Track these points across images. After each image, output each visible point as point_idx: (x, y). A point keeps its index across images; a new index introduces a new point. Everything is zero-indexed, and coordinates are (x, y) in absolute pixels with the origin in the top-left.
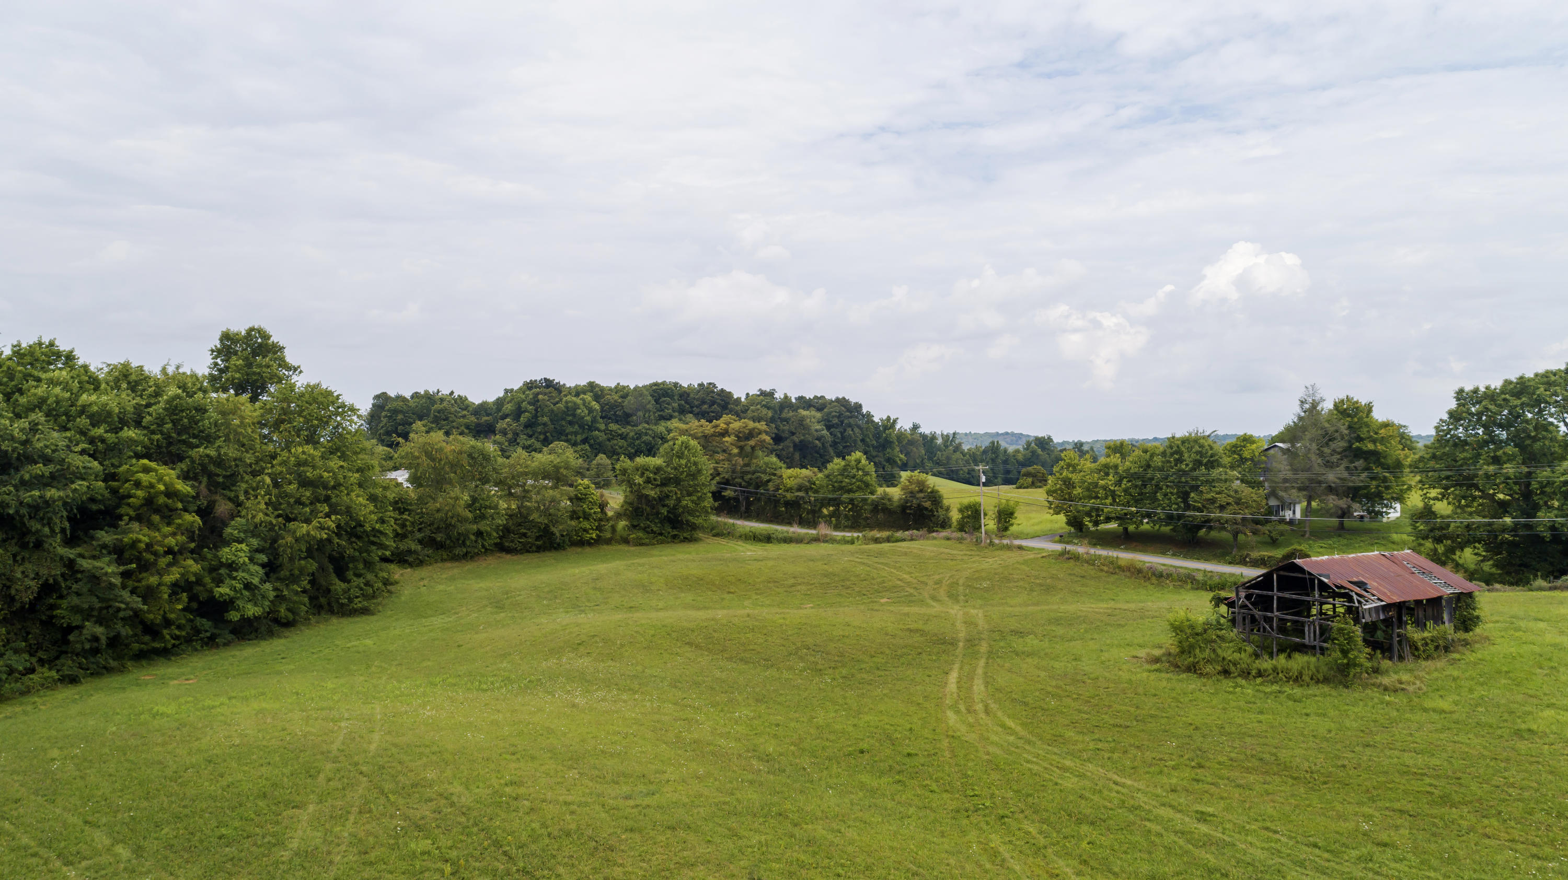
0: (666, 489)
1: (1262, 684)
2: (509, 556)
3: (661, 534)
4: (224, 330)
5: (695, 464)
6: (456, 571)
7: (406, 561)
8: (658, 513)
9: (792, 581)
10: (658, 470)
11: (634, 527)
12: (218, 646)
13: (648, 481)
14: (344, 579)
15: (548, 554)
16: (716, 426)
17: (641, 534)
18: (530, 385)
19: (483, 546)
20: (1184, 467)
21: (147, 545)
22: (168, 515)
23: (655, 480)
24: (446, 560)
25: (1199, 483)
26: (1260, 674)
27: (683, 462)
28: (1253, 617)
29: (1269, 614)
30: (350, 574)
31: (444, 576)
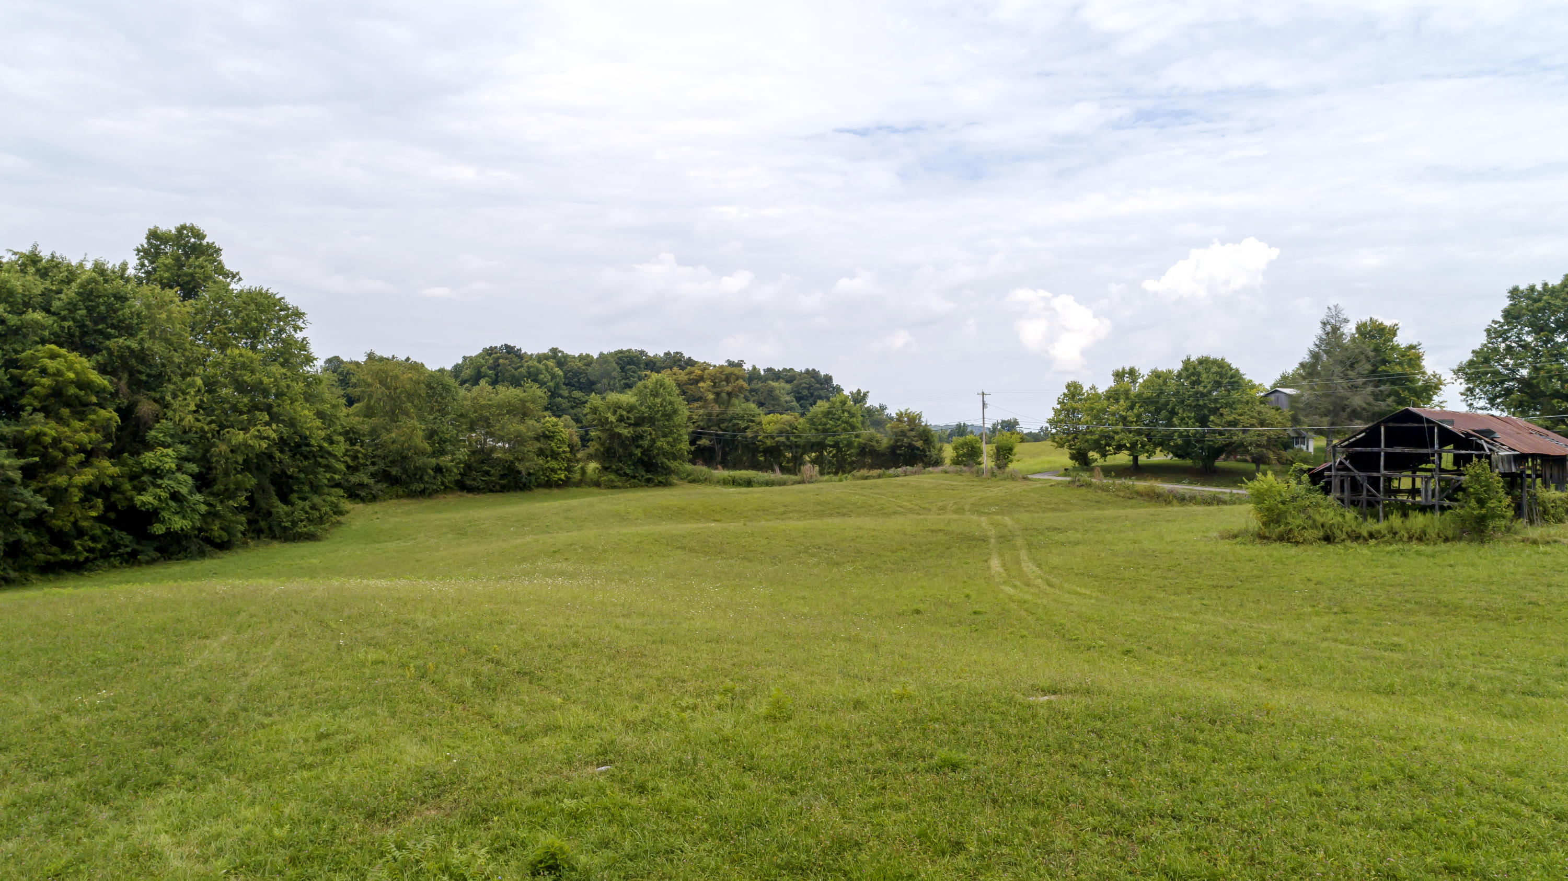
0: (639, 429)
1: (1376, 545)
2: (470, 495)
3: (634, 477)
4: (152, 228)
5: (671, 403)
6: (412, 507)
7: (357, 496)
8: (631, 455)
9: (782, 509)
10: (631, 409)
11: (606, 469)
12: (140, 564)
13: (621, 419)
14: (285, 500)
15: (513, 494)
16: (691, 373)
17: (612, 477)
18: (490, 352)
19: (443, 483)
20: (1201, 389)
21: (54, 439)
22: (80, 409)
23: (628, 418)
24: (401, 497)
25: (1219, 406)
26: (1371, 536)
27: (658, 400)
28: (1353, 479)
29: (1375, 474)
30: (294, 497)
31: (399, 511)
